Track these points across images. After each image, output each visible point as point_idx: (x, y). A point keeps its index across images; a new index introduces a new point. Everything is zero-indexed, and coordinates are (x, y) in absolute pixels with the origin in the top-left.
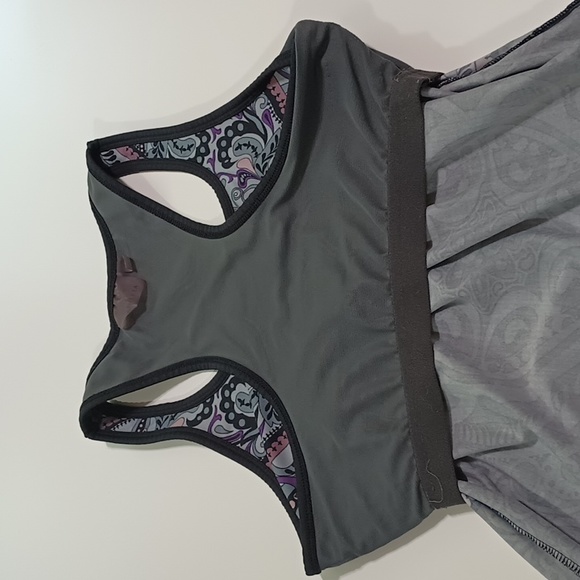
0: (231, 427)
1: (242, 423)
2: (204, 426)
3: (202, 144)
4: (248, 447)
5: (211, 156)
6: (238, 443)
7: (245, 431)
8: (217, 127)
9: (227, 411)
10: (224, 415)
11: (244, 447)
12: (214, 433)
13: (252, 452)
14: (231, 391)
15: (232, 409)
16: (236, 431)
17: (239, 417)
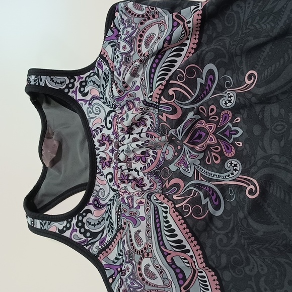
0: (82, 236)
1: (88, 234)
2: (67, 234)
3: (70, 83)
4: (90, 248)
5: (74, 89)
6: (85, 245)
7: (89, 239)
8: (82, 76)
9: (80, 228)
10: (78, 229)
11: (87, 248)
12: (73, 239)
13: (91, 251)
14: (83, 217)
15: (83, 226)
16: (84, 238)
17: (87, 231)
